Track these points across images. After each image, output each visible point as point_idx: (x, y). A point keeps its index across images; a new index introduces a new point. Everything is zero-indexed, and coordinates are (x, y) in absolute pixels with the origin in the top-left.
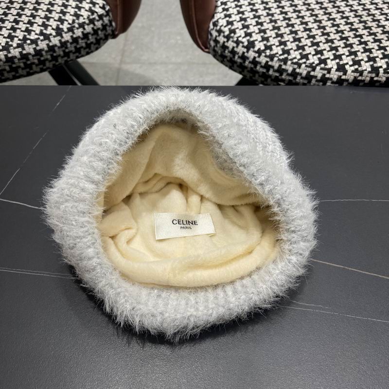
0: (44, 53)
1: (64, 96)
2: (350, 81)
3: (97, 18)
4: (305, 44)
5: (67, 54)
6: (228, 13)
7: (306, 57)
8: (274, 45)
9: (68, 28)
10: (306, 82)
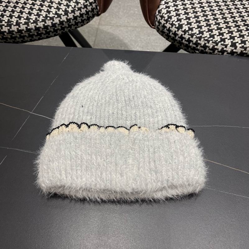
0: (57, 25)
1: (69, 53)
2: (238, 53)
3: (89, 4)
4: (213, 28)
5: (70, 26)
6: (168, 5)
7: (213, 36)
8: (194, 27)
9: (71, 11)
10: (211, 52)
